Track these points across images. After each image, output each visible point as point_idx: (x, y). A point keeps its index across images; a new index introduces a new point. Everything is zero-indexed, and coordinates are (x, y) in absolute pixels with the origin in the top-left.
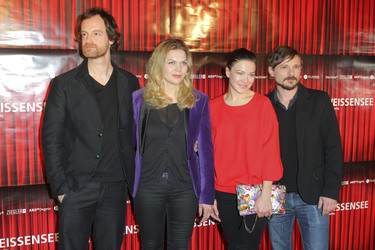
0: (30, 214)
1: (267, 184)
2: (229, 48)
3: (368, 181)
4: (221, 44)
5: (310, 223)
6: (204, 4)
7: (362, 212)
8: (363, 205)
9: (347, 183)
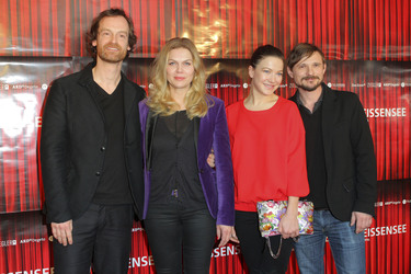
0: (21, 246)
1: (293, 200)
2: (243, 53)
3: (404, 202)
4: (234, 50)
5: (343, 243)
6: (213, 5)
7: (401, 238)
8: (401, 229)
9: (381, 204)
